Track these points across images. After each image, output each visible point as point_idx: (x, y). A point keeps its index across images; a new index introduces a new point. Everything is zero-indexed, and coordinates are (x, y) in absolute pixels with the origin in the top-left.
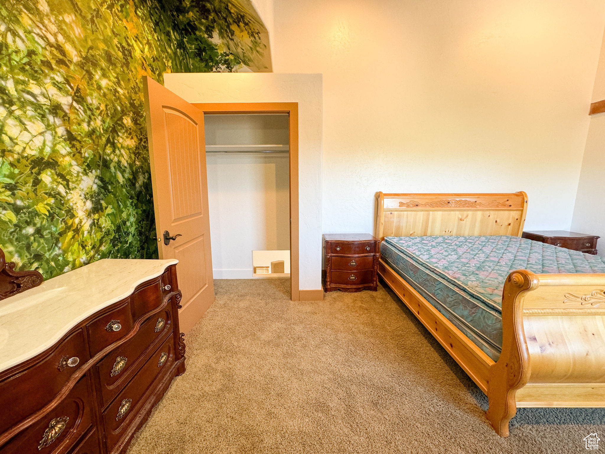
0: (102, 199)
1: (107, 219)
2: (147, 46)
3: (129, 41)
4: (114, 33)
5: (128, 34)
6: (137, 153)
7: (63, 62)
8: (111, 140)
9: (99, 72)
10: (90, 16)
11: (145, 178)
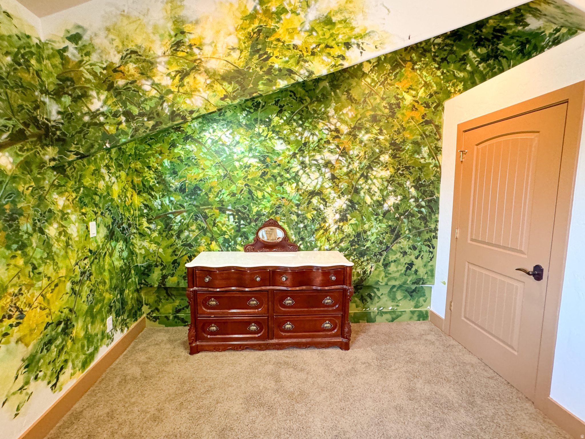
0: (349, 214)
1: (350, 227)
2: (423, 88)
3: (399, 96)
4: (383, 99)
5: (399, 92)
6: (391, 181)
7: (337, 137)
8: (365, 174)
9: (363, 132)
10: (363, 99)
11: (396, 200)
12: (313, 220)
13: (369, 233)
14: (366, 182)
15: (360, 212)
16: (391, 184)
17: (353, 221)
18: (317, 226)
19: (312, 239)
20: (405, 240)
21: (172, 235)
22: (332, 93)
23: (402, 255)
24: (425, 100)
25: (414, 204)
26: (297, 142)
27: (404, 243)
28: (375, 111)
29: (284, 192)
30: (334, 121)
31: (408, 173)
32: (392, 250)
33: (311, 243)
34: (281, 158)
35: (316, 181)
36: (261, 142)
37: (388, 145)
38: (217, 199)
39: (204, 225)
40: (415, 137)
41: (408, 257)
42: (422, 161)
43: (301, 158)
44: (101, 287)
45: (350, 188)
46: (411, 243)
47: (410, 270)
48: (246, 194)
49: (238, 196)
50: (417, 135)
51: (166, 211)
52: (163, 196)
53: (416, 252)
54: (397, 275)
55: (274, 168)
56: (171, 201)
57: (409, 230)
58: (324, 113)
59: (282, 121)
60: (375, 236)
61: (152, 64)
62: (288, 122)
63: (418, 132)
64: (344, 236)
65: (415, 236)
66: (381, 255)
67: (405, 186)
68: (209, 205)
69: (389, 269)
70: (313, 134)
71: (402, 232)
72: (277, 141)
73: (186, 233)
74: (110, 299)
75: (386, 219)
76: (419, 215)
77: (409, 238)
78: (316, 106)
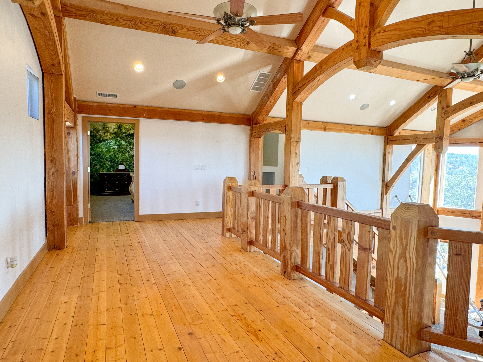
26: (129, 142)
29: (125, 156)
34: (124, 146)
36: (118, 142)
38: (105, 157)
48: (114, 156)
49: (112, 156)
55: (122, 149)
68: (103, 158)
73: (96, 167)
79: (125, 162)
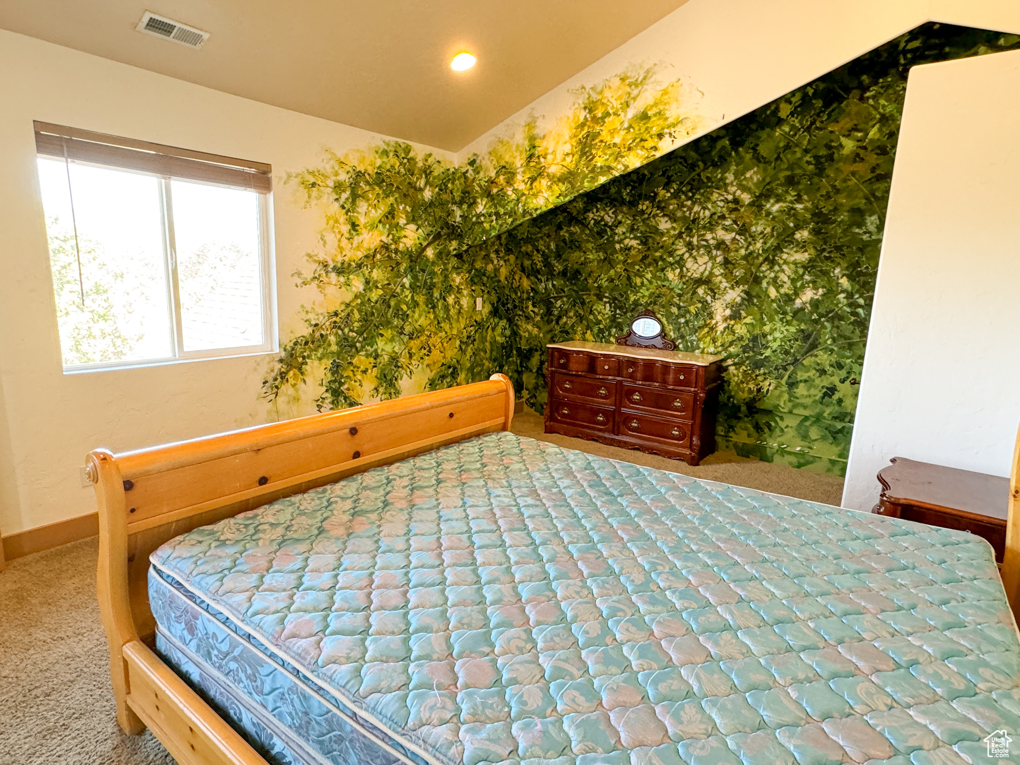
0: (743, 310)
1: (744, 327)
2: (878, 126)
3: (833, 144)
4: (806, 151)
5: (833, 137)
6: (808, 267)
7: (736, 210)
8: (771, 257)
9: (772, 201)
10: (775, 156)
11: (816, 294)
12: (697, 315)
13: (770, 338)
14: (771, 268)
15: (760, 308)
16: (809, 272)
17: (749, 320)
18: (701, 322)
19: (694, 338)
20: (825, 353)
21: (552, 321)
22: (733, 153)
23: (818, 374)
24: (879, 144)
25: (845, 301)
26: (684, 218)
27: (823, 358)
28: (792, 170)
29: (666, 279)
30: (732, 189)
31: (838, 255)
32: (803, 365)
33: (692, 344)
34: (665, 239)
35: (704, 266)
36: (644, 221)
37: (808, 216)
38: (596, 285)
39: (581, 312)
40: (857, 201)
41: (828, 379)
42: (865, 237)
43: (688, 239)
44: (482, 354)
45: (748, 277)
46: (834, 358)
47: (830, 397)
48: (624, 280)
49: (617, 282)
50: (860, 198)
51: (549, 294)
52: (548, 280)
53: (843, 373)
54: (808, 401)
55: (656, 251)
56: (553, 285)
57: (834, 340)
58: (722, 179)
59: (669, 195)
60: (778, 343)
61: (514, 174)
62: (675, 196)
63: (861, 194)
64: (735, 338)
65: (842, 348)
66: (786, 370)
67: (832, 275)
68: (587, 290)
69: (795, 390)
70: (704, 208)
71: (821, 341)
72: (662, 219)
73: (565, 319)
74: (488, 367)
75: (797, 320)
76: (853, 318)
77: (832, 351)
78: (711, 173)
79: (663, 307)
